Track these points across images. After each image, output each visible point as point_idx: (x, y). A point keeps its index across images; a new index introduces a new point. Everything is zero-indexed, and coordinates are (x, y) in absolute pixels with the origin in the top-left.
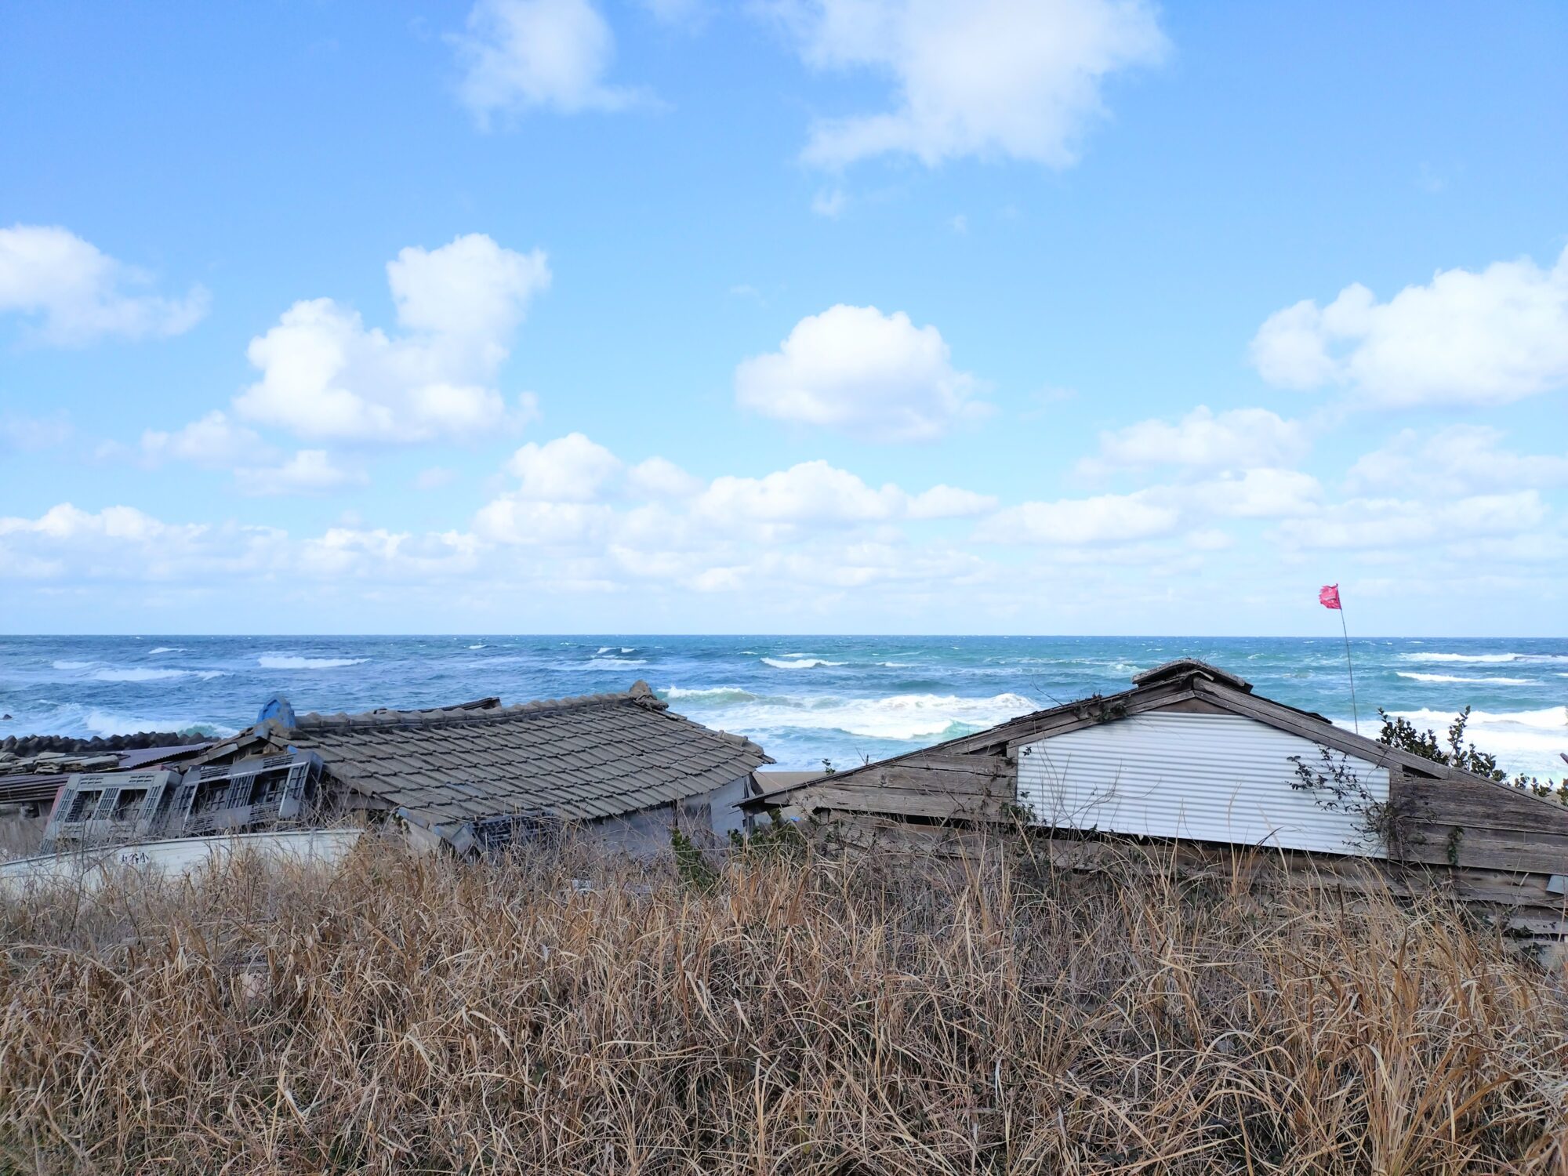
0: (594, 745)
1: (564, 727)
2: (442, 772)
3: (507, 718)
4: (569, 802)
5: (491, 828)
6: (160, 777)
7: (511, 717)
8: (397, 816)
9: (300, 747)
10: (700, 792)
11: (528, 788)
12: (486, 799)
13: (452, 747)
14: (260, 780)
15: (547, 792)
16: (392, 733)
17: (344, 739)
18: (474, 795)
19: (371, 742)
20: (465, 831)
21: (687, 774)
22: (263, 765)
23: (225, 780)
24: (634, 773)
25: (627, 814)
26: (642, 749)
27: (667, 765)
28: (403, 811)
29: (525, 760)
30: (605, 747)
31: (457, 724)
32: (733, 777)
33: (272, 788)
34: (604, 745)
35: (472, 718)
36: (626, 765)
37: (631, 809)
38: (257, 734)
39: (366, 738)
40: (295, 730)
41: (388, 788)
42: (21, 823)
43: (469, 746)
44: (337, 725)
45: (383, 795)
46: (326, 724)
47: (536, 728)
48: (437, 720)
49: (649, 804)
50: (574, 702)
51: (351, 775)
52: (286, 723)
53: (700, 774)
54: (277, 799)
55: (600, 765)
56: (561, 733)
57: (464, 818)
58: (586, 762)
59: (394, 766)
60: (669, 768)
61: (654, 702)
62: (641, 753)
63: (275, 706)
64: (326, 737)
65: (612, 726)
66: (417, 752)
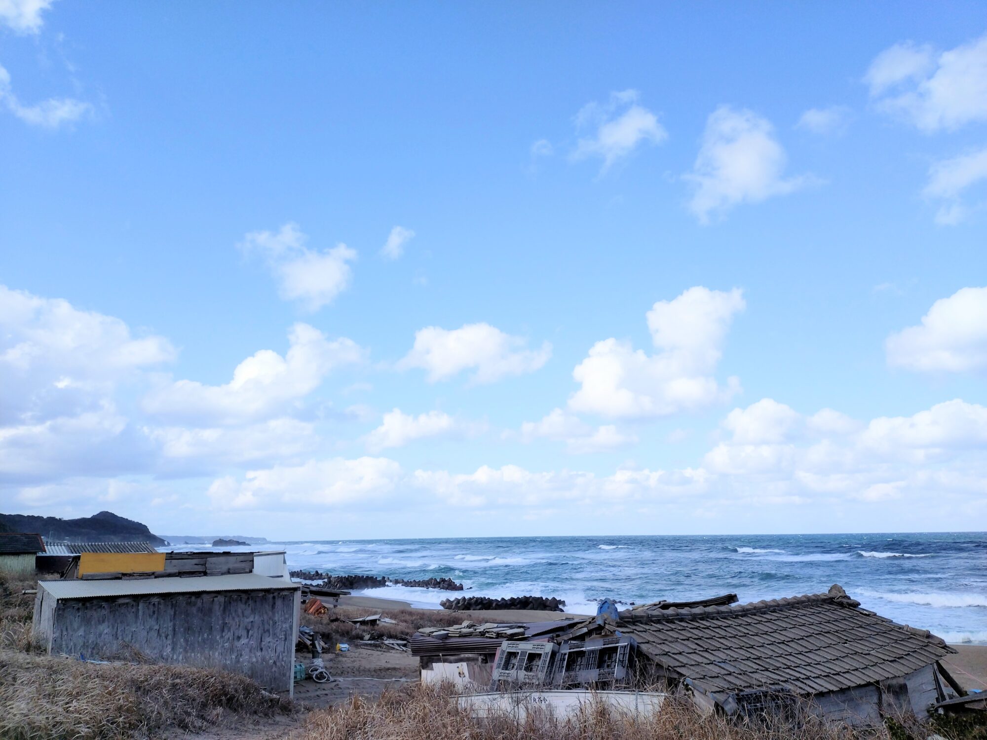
0: (809, 634)
1: (785, 619)
2: (708, 652)
3: (745, 612)
4: (798, 679)
5: (747, 698)
6: (549, 647)
7: (748, 612)
8: (685, 683)
9: (622, 632)
10: (897, 675)
11: (767, 667)
12: (741, 674)
13: (713, 634)
14: (603, 652)
15: (781, 670)
16: (674, 623)
17: (647, 627)
18: (732, 671)
19: (663, 629)
20: (730, 700)
21: (884, 660)
22: (603, 643)
23: (582, 651)
24: (842, 657)
25: (842, 691)
26: (845, 638)
27: (867, 652)
28: (688, 681)
29: (762, 645)
30: (817, 636)
31: (713, 617)
32: (923, 664)
33: (609, 659)
34: (816, 634)
35: (722, 612)
36: (836, 651)
37: (844, 687)
38: (598, 623)
39: (659, 626)
40: (619, 620)
41: (678, 664)
42: (480, 667)
43: (723, 633)
44: (642, 617)
45: (675, 668)
46: (636, 617)
47: (766, 620)
48: (701, 614)
49: (858, 683)
50: (790, 601)
51: (655, 653)
52: (613, 616)
53: (895, 661)
54: (613, 667)
55: (816, 650)
56: (784, 625)
57: (728, 689)
58: (805, 647)
59: (678, 647)
60: (869, 654)
61: (849, 601)
62: (845, 641)
63: (606, 605)
64: (636, 625)
65: (820, 620)
66: (691, 637)
